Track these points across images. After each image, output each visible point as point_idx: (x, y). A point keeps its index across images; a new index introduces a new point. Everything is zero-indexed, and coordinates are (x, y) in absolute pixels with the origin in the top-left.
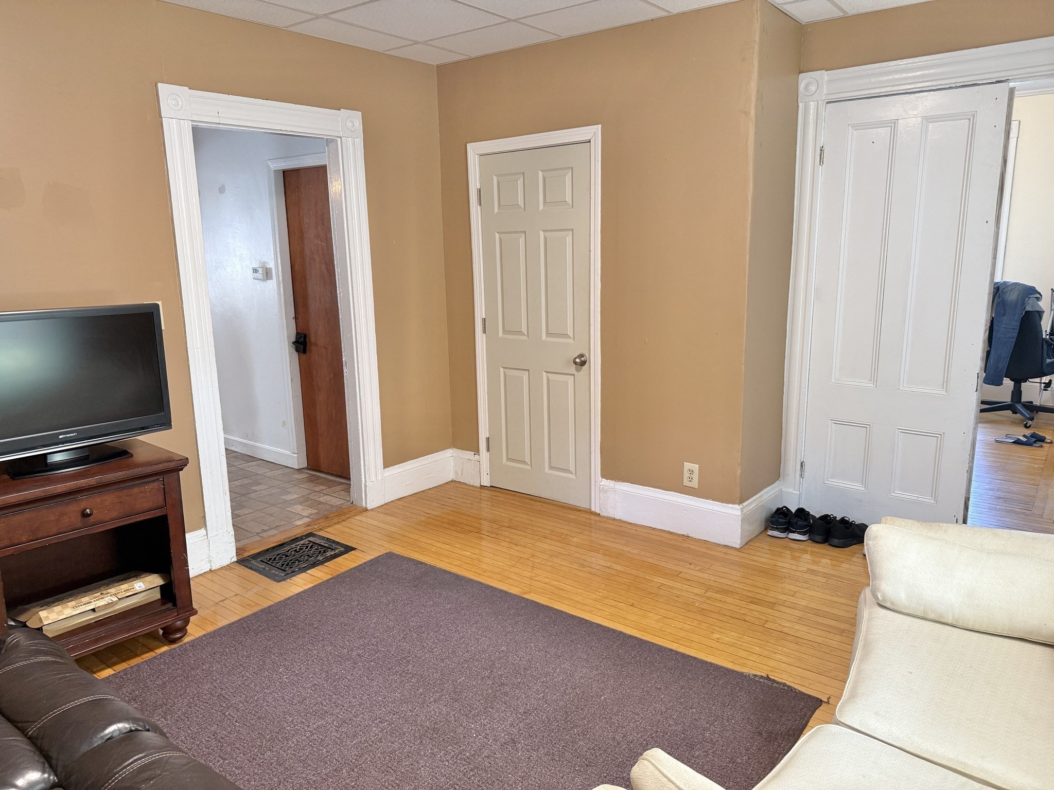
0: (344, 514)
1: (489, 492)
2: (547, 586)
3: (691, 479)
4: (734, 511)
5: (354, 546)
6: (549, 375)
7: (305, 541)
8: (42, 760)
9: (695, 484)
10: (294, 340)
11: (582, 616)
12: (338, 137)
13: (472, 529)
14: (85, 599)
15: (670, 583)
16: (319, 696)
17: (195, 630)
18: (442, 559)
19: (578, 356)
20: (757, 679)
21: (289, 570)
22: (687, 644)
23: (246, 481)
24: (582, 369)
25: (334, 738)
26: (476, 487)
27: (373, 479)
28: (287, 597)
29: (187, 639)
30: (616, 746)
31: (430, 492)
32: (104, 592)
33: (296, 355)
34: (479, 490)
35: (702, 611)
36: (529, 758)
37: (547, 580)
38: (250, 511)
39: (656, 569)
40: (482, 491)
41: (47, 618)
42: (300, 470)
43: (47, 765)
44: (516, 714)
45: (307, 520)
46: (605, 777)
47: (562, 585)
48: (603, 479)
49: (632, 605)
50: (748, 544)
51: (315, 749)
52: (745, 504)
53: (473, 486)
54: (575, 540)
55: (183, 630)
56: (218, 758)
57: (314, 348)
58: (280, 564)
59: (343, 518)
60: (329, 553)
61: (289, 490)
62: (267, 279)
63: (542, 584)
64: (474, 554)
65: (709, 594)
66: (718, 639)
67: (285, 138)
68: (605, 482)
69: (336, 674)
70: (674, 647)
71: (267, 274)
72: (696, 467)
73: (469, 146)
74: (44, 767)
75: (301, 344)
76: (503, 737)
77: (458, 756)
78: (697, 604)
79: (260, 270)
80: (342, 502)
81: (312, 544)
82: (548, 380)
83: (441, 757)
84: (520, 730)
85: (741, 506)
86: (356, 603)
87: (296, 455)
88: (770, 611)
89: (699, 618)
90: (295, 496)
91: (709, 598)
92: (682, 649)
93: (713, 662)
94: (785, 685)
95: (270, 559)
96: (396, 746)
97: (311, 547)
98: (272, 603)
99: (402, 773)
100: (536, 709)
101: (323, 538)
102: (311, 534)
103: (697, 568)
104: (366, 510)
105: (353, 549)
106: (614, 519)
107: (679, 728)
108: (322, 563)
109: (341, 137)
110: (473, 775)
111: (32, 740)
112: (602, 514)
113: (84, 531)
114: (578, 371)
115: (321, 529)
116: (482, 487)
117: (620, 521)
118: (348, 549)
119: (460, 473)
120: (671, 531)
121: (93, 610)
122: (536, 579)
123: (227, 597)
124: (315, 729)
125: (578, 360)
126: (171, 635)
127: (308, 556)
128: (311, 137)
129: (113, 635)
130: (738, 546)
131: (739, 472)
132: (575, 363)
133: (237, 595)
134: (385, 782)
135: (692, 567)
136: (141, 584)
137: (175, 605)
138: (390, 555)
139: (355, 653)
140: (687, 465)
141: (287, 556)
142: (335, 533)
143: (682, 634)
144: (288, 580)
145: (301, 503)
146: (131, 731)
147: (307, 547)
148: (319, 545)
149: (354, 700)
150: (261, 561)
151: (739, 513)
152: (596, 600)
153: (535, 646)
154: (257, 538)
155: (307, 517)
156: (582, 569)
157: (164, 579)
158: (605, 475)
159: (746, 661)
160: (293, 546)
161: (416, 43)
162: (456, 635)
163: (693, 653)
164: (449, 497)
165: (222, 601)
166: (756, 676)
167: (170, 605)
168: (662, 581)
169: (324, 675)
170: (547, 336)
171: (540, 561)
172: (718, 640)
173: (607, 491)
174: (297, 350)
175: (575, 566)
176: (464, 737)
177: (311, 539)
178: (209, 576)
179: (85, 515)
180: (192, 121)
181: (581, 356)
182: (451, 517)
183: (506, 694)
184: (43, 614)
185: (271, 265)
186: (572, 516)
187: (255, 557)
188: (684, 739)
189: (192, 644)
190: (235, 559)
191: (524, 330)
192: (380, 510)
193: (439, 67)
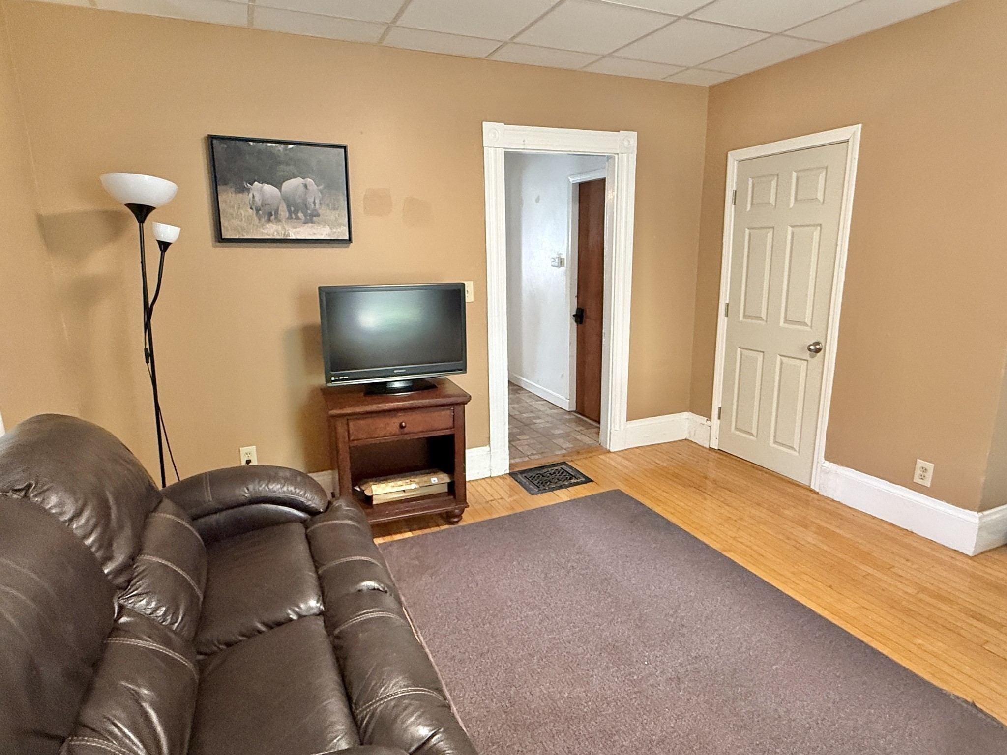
0: (592, 452)
1: (717, 455)
2: (748, 549)
3: (923, 477)
4: (973, 518)
5: (592, 479)
6: (783, 358)
7: (559, 468)
8: (320, 593)
9: (927, 483)
10: (575, 313)
11: (774, 584)
12: (615, 154)
13: (692, 484)
14: (400, 483)
15: (879, 575)
16: (535, 591)
17: (467, 518)
18: (660, 504)
19: (814, 343)
20: (959, 701)
21: (542, 487)
22: (883, 641)
23: (531, 415)
24: (816, 356)
25: (535, 628)
26: (705, 448)
27: (617, 427)
28: (534, 508)
29: (461, 524)
30: (776, 719)
31: (664, 445)
32: (412, 480)
33: (575, 324)
34: (708, 451)
35: (908, 612)
36: (688, 700)
37: (749, 544)
38: (528, 437)
39: (866, 557)
40: (710, 452)
41: (376, 490)
42: (570, 412)
43: (321, 598)
44: (688, 655)
45: (564, 451)
46: (757, 745)
47: (763, 552)
48: (826, 461)
49: (830, 587)
50: (983, 555)
51: (520, 633)
52: (986, 513)
53: (703, 447)
54: (786, 512)
55: (459, 516)
56: (454, 618)
57: (587, 320)
58: (537, 481)
59: (590, 455)
60: (573, 481)
61: (558, 426)
62: (561, 266)
63: (744, 547)
64: (687, 505)
65: (921, 596)
66: (919, 644)
67: (583, 158)
68: (828, 464)
69: (552, 577)
70: (866, 639)
71: (561, 263)
72: (930, 466)
73: (730, 154)
74: (318, 599)
75: (580, 317)
76: (671, 673)
77: (627, 676)
78: (904, 603)
79: (557, 259)
80: (593, 442)
81: (563, 471)
82: (782, 363)
83: (613, 672)
84: (687, 671)
85: (980, 514)
86: (582, 524)
87: (568, 401)
88: (995, 632)
89: (904, 618)
90: (562, 432)
91: (921, 600)
92: (874, 644)
93: (907, 667)
94: (994, 719)
95: (531, 476)
96: (580, 650)
97: (562, 473)
98: (522, 510)
99: (579, 675)
100: (707, 657)
101: (571, 468)
102: (564, 463)
103: (914, 566)
104: (609, 452)
105: (592, 481)
106: (833, 501)
107: (851, 723)
108: (566, 487)
109: (618, 154)
110: (635, 698)
111: (320, 578)
112: (821, 493)
113: (400, 437)
114: (812, 357)
115: (572, 461)
116: (711, 449)
117: (839, 503)
118: (588, 480)
119: (693, 434)
120: (894, 523)
121: (404, 491)
122: (740, 540)
123: (496, 498)
124: (525, 617)
125: (812, 347)
126: (450, 518)
127: (558, 479)
128: (594, 156)
129: (414, 511)
130: (971, 554)
131: (982, 479)
132: (810, 350)
133: (501, 498)
134: (563, 677)
135: (909, 564)
136: (435, 479)
137: (455, 497)
138: (619, 493)
139: (570, 565)
140: (920, 463)
141: (543, 476)
142: (580, 465)
143: (880, 629)
144: (539, 495)
145: (563, 438)
146: (374, 589)
147: (559, 472)
148: (568, 473)
149: (559, 602)
150: (525, 477)
151: (977, 521)
152: (793, 573)
153: (721, 600)
154: (527, 459)
155: (565, 449)
156: (787, 541)
157: (450, 478)
158: (828, 457)
159: (949, 679)
160: (550, 470)
161: (688, 68)
162: (654, 571)
163: (885, 651)
164: (679, 452)
165: (491, 501)
166: (958, 697)
167: (452, 497)
168: (870, 570)
169: (543, 575)
170: (784, 323)
171: (746, 524)
172: (919, 646)
173: (828, 473)
174: (576, 321)
175: (781, 537)
176: (637, 661)
177: (563, 467)
178: (489, 481)
179: (401, 427)
180: (504, 148)
181: (818, 343)
182: (676, 471)
183: (683, 635)
184: (374, 487)
185: (564, 256)
186: (791, 489)
187: (522, 472)
188: (853, 738)
189: (463, 527)
190: (508, 472)
191: (763, 315)
192: (620, 454)
193: (712, 88)
